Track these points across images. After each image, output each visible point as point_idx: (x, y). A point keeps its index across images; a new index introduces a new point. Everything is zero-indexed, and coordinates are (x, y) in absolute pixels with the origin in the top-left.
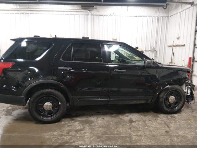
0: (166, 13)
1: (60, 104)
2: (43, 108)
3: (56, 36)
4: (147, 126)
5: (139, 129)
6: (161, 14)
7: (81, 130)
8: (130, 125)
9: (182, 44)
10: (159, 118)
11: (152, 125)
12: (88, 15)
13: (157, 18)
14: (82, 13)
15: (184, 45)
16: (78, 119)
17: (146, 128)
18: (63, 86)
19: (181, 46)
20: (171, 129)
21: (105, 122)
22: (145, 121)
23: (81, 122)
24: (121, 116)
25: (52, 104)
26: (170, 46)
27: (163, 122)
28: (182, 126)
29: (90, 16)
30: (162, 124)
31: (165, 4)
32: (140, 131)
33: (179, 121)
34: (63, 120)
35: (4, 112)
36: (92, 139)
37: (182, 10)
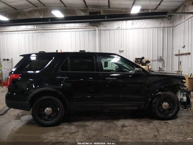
0: (171, 23)
1: (58, 109)
2: (44, 112)
3: (57, 51)
4: (137, 130)
5: (128, 133)
6: (166, 25)
7: (75, 132)
8: (122, 129)
9: (187, 52)
10: (152, 124)
11: (142, 130)
12: (96, 30)
13: (162, 28)
14: (90, 29)
15: (189, 54)
16: (76, 123)
17: (136, 132)
18: (60, 93)
19: (186, 54)
20: (160, 133)
21: (99, 127)
22: (137, 126)
23: (77, 126)
24: (115, 122)
25: (52, 109)
26: (176, 55)
27: (154, 127)
28: (173, 131)
29: (97, 31)
30: (153, 128)
31: (166, 16)
32: (129, 134)
33: (172, 126)
34: (62, 124)
35: (14, 118)
36: (83, 140)
37: (185, 20)
